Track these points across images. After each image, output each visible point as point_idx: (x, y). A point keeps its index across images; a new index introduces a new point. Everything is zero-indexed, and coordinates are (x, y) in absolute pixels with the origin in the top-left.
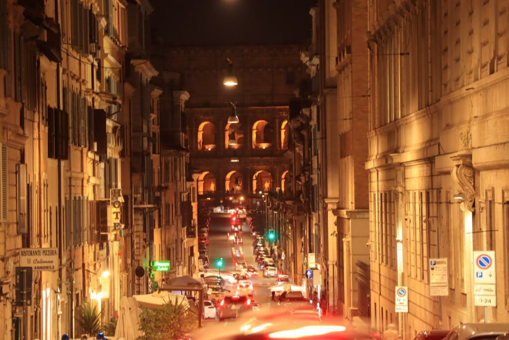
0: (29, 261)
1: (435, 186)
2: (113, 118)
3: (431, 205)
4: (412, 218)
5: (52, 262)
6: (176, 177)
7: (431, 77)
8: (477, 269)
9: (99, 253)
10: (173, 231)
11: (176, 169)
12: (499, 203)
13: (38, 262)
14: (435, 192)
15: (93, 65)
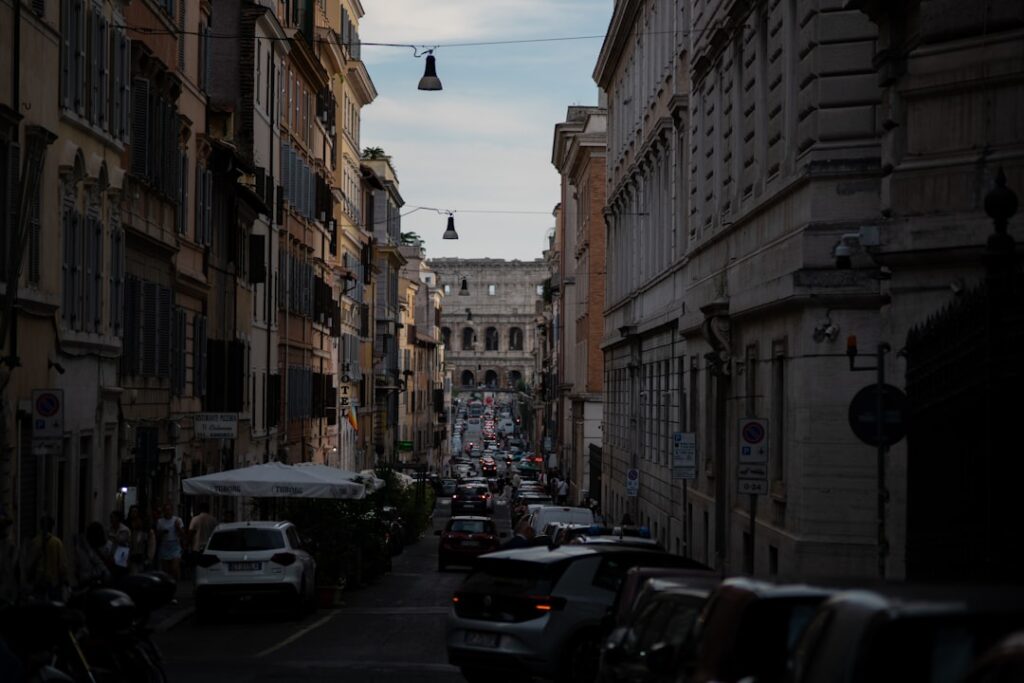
0: (204, 427)
1: (676, 355)
2: (349, 295)
3: (671, 377)
4: (647, 393)
5: (230, 429)
6: (429, 367)
7: (675, 231)
8: (744, 443)
9: (326, 429)
10: (425, 416)
11: (428, 359)
12: (766, 361)
13: (215, 429)
14: (676, 361)
15: (324, 236)
